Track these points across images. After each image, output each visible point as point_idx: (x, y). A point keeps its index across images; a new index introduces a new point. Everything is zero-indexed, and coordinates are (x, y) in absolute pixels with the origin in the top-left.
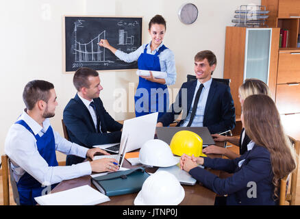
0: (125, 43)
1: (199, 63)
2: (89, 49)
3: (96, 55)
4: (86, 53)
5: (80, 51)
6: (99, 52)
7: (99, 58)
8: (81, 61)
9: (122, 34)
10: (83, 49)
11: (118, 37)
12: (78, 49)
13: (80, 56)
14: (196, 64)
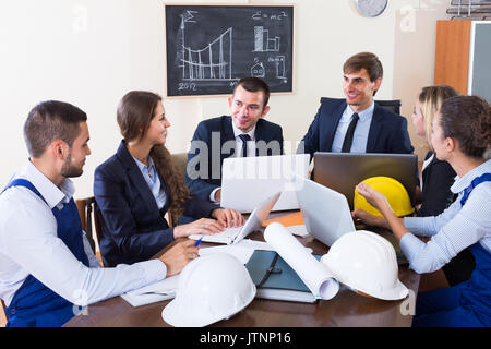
0: (264, 48)
1: (351, 77)
2: (205, 59)
3: (217, 70)
4: (201, 65)
5: (191, 63)
6: (222, 64)
7: (222, 74)
8: (192, 78)
9: (259, 33)
10: (195, 58)
11: (253, 39)
12: (187, 58)
13: (191, 71)
14: (347, 79)
